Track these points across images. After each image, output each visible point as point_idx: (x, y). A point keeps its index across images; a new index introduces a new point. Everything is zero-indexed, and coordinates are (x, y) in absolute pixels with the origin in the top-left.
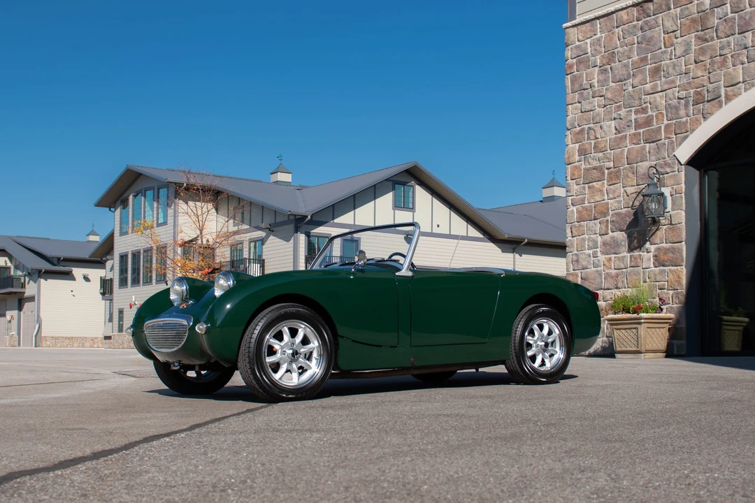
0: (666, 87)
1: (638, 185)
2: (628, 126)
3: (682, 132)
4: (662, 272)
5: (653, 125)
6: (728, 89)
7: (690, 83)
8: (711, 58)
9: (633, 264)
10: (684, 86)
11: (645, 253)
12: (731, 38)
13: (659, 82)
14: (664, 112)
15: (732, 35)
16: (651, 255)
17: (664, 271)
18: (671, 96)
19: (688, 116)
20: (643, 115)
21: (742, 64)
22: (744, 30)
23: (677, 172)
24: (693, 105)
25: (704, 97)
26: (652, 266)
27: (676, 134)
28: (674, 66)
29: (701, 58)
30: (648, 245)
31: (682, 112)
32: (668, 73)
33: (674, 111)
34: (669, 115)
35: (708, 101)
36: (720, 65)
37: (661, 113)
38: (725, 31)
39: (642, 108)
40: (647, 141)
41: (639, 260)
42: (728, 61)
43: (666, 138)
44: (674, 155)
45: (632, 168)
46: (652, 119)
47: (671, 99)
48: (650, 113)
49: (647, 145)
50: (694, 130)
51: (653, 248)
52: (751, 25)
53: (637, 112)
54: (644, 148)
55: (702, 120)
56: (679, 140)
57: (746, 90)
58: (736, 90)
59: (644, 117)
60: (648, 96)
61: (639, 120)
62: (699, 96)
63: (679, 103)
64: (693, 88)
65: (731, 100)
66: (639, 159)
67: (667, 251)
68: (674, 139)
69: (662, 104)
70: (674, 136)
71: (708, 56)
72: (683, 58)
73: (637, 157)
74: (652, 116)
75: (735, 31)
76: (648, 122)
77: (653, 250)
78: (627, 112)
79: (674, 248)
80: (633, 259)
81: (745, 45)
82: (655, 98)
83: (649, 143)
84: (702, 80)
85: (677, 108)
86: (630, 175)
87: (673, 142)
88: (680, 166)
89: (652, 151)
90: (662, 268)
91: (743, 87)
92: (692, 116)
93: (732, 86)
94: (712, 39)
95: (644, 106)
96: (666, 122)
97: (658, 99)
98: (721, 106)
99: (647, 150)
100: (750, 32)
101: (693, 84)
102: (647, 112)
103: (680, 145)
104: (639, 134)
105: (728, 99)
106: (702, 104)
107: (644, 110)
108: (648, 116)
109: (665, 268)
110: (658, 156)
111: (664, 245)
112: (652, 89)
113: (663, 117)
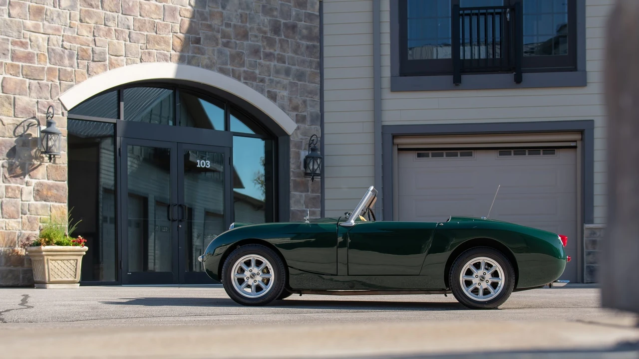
0: (50, 31)
1: (15, 116)
2: (4, 54)
3: (67, 79)
4: (43, 207)
5: (34, 63)
6: (112, 57)
7: (75, 38)
8: (96, 23)
9: (10, 195)
10: (69, 38)
11: (24, 186)
12: (115, 14)
13: (41, 23)
14: (47, 54)
15: (116, 12)
16: (32, 188)
17: (47, 206)
18: (55, 43)
19: (72, 66)
20: (22, 49)
21: (125, 41)
22: (127, 14)
23: (61, 116)
24: (77, 59)
25: (90, 56)
26: (33, 199)
27: (59, 80)
28: (59, 16)
29: (87, 20)
30: (27, 178)
31: (67, 62)
32: (52, 20)
33: (58, 58)
34: (53, 60)
35: (93, 61)
36: (105, 33)
37: (44, 55)
38: (110, 6)
39: (21, 42)
40: (26, 76)
41: (17, 192)
42: (112, 33)
43: (48, 80)
44: (59, 99)
45: (8, 98)
46: (34, 57)
47: (54, 45)
48: (30, 50)
49: (28, 81)
50: (79, 82)
51: (34, 182)
52: (134, 12)
53: (14, 43)
54: (23, 83)
55: (87, 75)
56: (63, 87)
57: (127, 64)
58: (119, 61)
59: (24, 52)
60: (29, 33)
61: (16, 51)
62: (84, 53)
63: (64, 52)
64: (77, 44)
65: (115, 68)
66: (18, 91)
67: (50, 188)
68: (58, 84)
69: (44, 46)
70: (58, 82)
71: (94, 21)
72: (68, 12)
73: (15, 89)
74: (34, 54)
75: (119, 10)
76: (29, 58)
77: (33, 184)
78: (3, 39)
79: (57, 186)
80: (10, 190)
81: (128, 26)
82: (37, 38)
83: (30, 79)
84: (86, 39)
85: (62, 57)
86: (6, 104)
87: (56, 86)
88: (64, 111)
89: (33, 88)
90: (44, 203)
91: (125, 61)
92: (77, 69)
93: (116, 56)
94: (97, 7)
95: (23, 40)
96: (49, 65)
97: (41, 40)
98: (106, 70)
99: (27, 85)
100: (132, 17)
101: (77, 39)
102: (27, 48)
103: (65, 91)
104: (18, 66)
105: (112, 66)
106: (86, 62)
107: (23, 45)
108: (29, 53)
109: (47, 203)
110: (40, 95)
111: (46, 181)
112: (35, 27)
113: (46, 59)
